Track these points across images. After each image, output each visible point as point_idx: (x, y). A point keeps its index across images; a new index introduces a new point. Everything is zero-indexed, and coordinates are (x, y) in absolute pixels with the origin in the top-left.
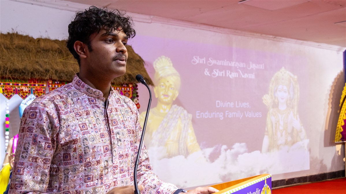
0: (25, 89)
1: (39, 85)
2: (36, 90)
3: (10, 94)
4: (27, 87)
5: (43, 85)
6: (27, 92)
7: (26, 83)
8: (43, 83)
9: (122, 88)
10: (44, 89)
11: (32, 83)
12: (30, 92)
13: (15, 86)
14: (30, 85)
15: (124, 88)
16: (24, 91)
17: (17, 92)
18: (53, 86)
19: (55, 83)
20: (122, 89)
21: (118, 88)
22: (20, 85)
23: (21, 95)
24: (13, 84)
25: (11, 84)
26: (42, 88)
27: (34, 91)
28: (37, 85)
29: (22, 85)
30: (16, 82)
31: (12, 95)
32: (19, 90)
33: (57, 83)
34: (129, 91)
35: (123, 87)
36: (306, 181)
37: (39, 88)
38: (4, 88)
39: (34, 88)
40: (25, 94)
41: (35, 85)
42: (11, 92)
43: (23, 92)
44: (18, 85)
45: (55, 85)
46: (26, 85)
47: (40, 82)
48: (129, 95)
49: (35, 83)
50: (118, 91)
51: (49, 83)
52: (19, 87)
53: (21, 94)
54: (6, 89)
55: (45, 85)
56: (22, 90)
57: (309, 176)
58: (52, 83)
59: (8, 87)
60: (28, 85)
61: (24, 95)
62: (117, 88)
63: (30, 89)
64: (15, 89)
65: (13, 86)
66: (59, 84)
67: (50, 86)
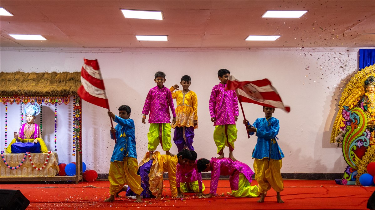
0: (12, 100)
2: (17, 100)
5: (20, 98)
11: (15, 97)
12: (14, 101)
17: (8, 101)
18: (25, 98)
19: (26, 96)
20: (64, 98)
21: (61, 98)
22: (9, 98)
25: (5, 98)
28: (17, 98)
31: (6, 102)
34: (68, 99)
44: (8, 98)
46: (12, 98)
47: (19, 96)
48: (68, 101)
53: (10, 102)
54: (3, 100)
55: (21, 97)
56: (10, 100)
58: (24, 96)
59: (4, 98)
60: (13, 98)
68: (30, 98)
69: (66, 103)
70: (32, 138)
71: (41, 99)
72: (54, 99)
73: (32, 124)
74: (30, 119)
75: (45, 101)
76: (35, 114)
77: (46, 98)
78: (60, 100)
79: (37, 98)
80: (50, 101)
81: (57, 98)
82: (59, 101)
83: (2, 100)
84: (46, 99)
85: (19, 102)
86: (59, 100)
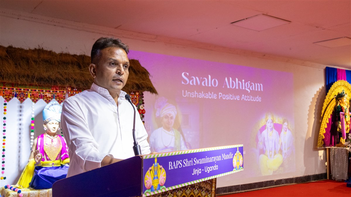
0: (49, 95)
1: (60, 92)
2: (58, 96)
3: (36, 98)
4: (50, 93)
5: (63, 92)
6: (50, 98)
7: (50, 90)
8: (63, 90)
10: (64, 95)
11: (55, 90)
12: (52, 97)
13: (40, 92)
14: (53, 92)
15: (132, 96)
16: (48, 96)
17: (41, 97)
18: (72, 93)
19: (74, 91)
22: (44, 91)
23: (45, 100)
24: (39, 91)
25: (37, 90)
26: (63, 94)
27: (56, 96)
28: (58, 92)
29: (46, 91)
30: (41, 89)
31: (38, 99)
32: (43, 96)
33: (75, 90)
35: (131, 94)
36: (293, 182)
37: (60, 94)
38: (31, 94)
39: (56, 94)
40: (49, 99)
41: (57, 92)
42: (37, 97)
43: (47, 98)
44: (43, 91)
45: (73, 92)
46: (50, 91)
47: (61, 89)
48: (136, 101)
49: (57, 90)
51: (68, 90)
52: (44, 93)
54: (33, 95)
55: (65, 92)
56: (46, 95)
57: (295, 178)
58: (71, 90)
59: (35, 92)
60: (51, 91)
61: (47, 100)
63: (52, 95)
64: (40, 94)
65: (39, 92)
66: (77, 91)
67: (69, 92)
83: (31, 95)
85: (61, 99)
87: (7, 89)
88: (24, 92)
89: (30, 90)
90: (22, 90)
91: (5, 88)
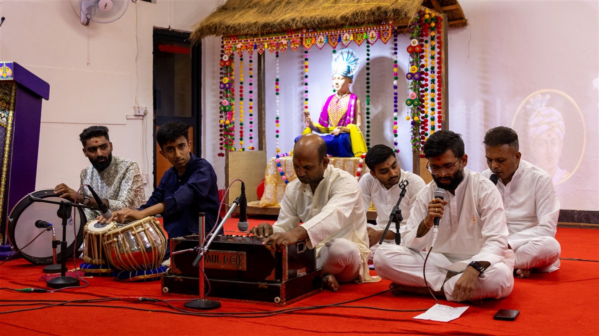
0: (284, 42)
1: (295, 36)
2: (293, 42)
3: (273, 48)
4: (286, 39)
5: (298, 36)
6: (286, 45)
8: (298, 33)
9: (380, 27)
11: (290, 35)
12: (288, 44)
13: (277, 39)
14: (288, 37)
15: (383, 27)
16: (284, 44)
17: (278, 45)
18: (307, 35)
19: (309, 32)
20: (380, 29)
21: (375, 28)
22: (280, 38)
23: (281, 48)
25: (274, 38)
27: (291, 42)
28: (293, 36)
29: (282, 38)
30: (277, 36)
33: (311, 32)
34: (388, 30)
35: (382, 25)
37: (295, 39)
38: (268, 43)
39: (291, 39)
40: (284, 46)
41: (292, 36)
42: (274, 46)
43: (283, 45)
44: (279, 38)
45: (309, 34)
46: (285, 37)
47: (296, 33)
48: (388, 34)
49: (292, 34)
50: (375, 31)
52: (280, 40)
54: (270, 44)
55: (300, 35)
56: (282, 43)
58: (306, 32)
59: (272, 41)
60: (287, 37)
62: (373, 27)
63: (288, 41)
64: (276, 42)
65: (275, 40)
66: (313, 32)
67: (304, 35)
68: (316, 34)
69: (385, 39)
70: (342, 124)
71: (336, 35)
72: (362, 33)
73: (345, 95)
74: (337, 84)
75: (345, 38)
76: (349, 72)
77: (346, 32)
78: (373, 35)
79: (329, 33)
80: (352, 38)
81: (367, 30)
82: (371, 36)
83: (268, 45)
84: (346, 34)
85: (296, 45)
86: (371, 33)
87: (249, 41)
88: (263, 42)
89: (267, 39)
90: (261, 40)
91: (247, 41)
